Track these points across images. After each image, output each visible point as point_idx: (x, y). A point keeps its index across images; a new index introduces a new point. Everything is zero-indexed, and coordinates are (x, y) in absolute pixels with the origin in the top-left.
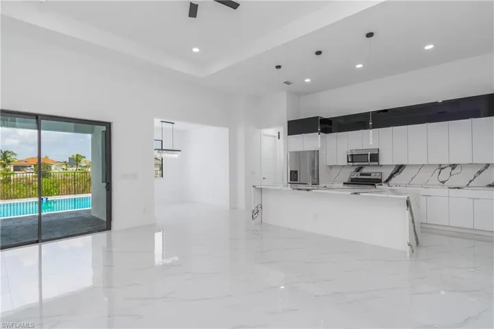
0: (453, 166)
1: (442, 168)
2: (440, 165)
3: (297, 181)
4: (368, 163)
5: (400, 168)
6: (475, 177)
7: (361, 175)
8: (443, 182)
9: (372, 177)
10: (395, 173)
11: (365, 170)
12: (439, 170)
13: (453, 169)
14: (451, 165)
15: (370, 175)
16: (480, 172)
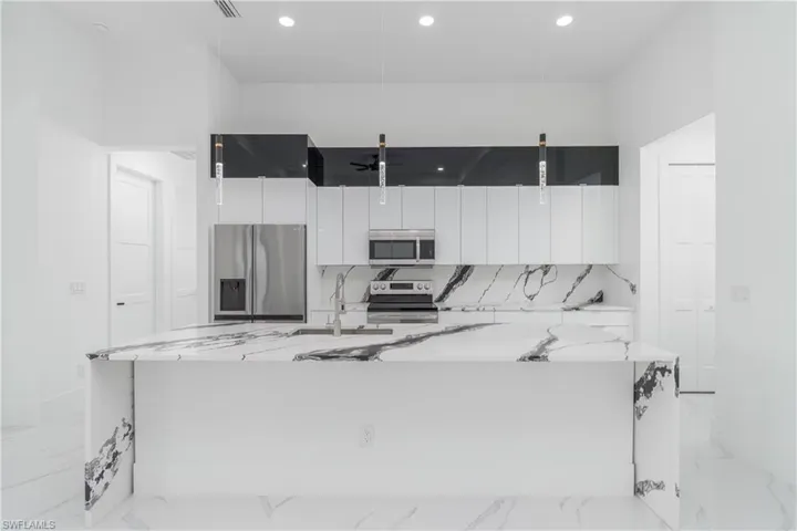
0: (546, 269)
1: (530, 272)
2: (528, 266)
3: (243, 309)
4: (413, 262)
5: (463, 272)
6: (574, 288)
7: (392, 286)
8: (531, 297)
9: (415, 291)
10: (456, 282)
11: (398, 277)
12: (525, 276)
13: (545, 273)
14: (542, 267)
15: (410, 286)
16: (580, 279)
